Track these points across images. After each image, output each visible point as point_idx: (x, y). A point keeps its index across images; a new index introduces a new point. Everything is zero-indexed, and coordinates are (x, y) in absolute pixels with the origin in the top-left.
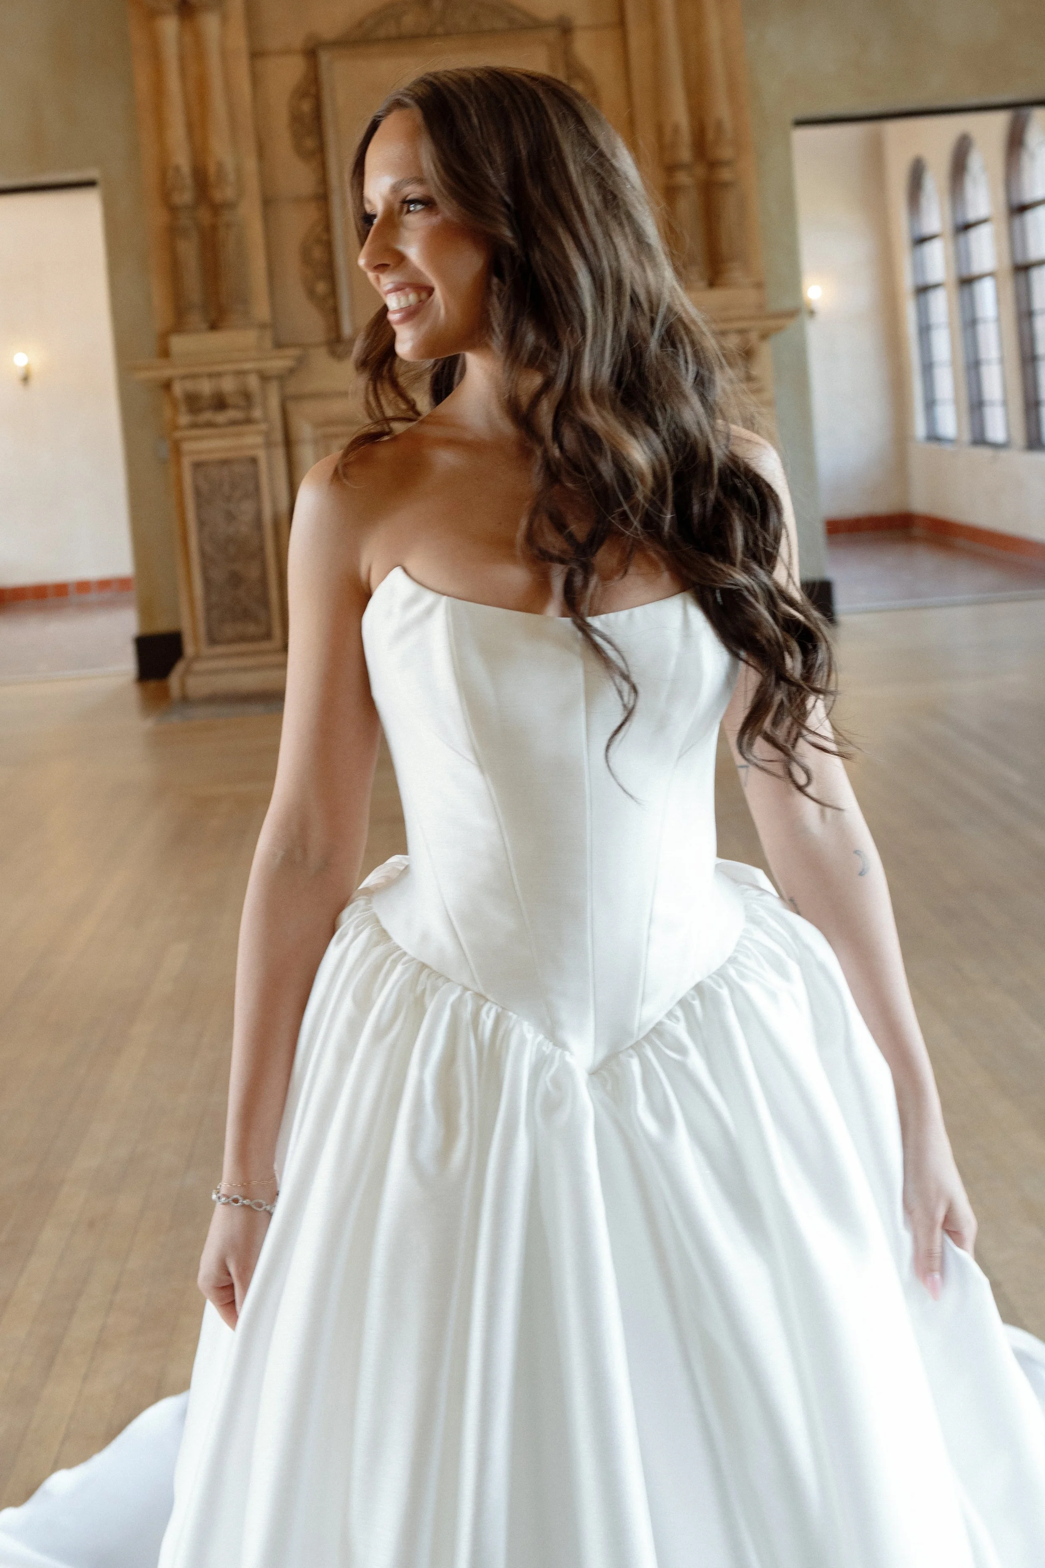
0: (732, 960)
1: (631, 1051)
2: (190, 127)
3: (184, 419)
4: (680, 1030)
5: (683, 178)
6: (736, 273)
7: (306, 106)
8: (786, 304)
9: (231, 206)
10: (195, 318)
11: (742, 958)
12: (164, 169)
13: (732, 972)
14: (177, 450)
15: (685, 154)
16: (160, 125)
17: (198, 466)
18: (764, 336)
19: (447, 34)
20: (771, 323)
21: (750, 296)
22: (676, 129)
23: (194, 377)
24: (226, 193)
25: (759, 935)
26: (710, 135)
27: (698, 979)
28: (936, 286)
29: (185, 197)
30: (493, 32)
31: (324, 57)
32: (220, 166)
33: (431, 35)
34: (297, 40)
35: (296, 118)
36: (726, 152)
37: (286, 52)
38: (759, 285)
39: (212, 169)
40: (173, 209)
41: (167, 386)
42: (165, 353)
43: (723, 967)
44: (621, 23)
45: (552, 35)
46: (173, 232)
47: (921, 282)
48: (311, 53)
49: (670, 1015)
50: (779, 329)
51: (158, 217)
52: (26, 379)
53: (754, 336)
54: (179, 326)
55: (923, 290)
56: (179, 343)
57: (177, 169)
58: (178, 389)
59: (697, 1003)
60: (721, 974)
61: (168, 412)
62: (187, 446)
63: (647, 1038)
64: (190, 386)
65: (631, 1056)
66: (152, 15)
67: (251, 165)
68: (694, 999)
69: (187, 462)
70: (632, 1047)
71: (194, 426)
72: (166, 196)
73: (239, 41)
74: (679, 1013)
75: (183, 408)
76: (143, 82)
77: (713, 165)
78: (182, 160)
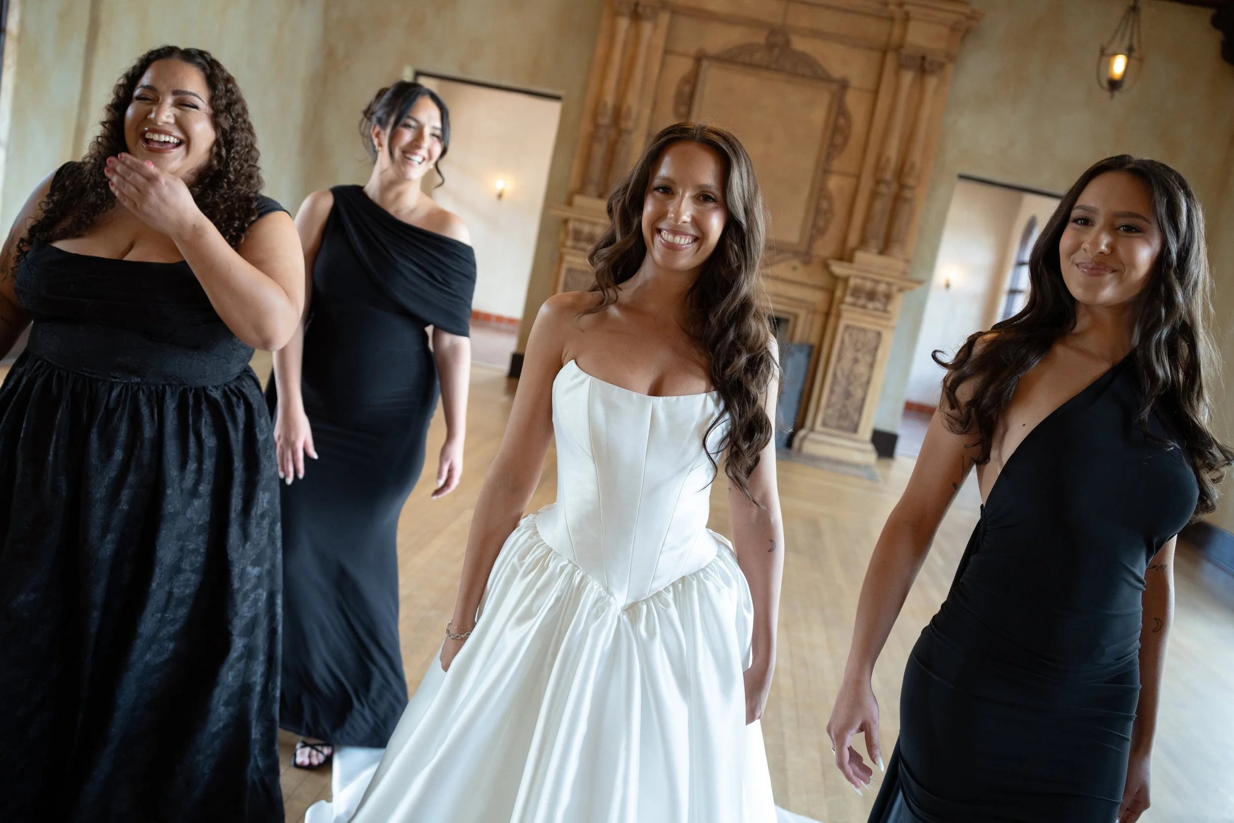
0: (703, 570)
1: (644, 602)
2: (619, 83)
3: (570, 243)
4: (670, 597)
5: (883, 189)
6: (896, 250)
7: (687, 89)
8: (921, 276)
9: (629, 132)
10: (592, 189)
11: (708, 569)
12: (598, 103)
13: (701, 575)
14: (561, 259)
15: (888, 176)
16: (603, 77)
17: (570, 270)
18: (901, 290)
19: (777, 70)
20: (907, 284)
21: (900, 265)
22: (888, 160)
23: (580, 221)
24: (628, 124)
25: (721, 563)
26: (906, 170)
27: (684, 575)
28: (1020, 292)
29: (605, 120)
30: (803, 76)
31: (705, 64)
32: (629, 109)
33: (767, 68)
34: (693, 49)
35: (679, 94)
36: (911, 181)
37: (684, 55)
38: (907, 261)
39: (624, 109)
40: (596, 126)
41: (566, 222)
42: (570, 203)
43: (698, 572)
44: (876, 92)
45: (835, 87)
46: (593, 138)
47: (1014, 287)
48: (699, 59)
49: (666, 589)
50: (911, 289)
51: (586, 127)
52: (500, 196)
53: (894, 289)
54: (581, 190)
55: (1013, 292)
56: (578, 200)
57: (605, 104)
58: (571, 225)
59: (680, 585)
60: (695, 574)
61: (562, 236)
62: (567, 258)
63: (652, 597)
64: (578, 225)
65: (643, 604)
66: (616, 14)
67: (646, 113)
68: (679, 583)
69: (565, 266)
70: (644, 600)
71: (574, 248)
72: (595, 116)
73: (660, 42)
74: (671, 589)
75: (571, 235)
76: (600, 51)
77: (902, 186)
78: (609, 99)
